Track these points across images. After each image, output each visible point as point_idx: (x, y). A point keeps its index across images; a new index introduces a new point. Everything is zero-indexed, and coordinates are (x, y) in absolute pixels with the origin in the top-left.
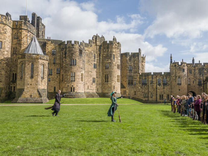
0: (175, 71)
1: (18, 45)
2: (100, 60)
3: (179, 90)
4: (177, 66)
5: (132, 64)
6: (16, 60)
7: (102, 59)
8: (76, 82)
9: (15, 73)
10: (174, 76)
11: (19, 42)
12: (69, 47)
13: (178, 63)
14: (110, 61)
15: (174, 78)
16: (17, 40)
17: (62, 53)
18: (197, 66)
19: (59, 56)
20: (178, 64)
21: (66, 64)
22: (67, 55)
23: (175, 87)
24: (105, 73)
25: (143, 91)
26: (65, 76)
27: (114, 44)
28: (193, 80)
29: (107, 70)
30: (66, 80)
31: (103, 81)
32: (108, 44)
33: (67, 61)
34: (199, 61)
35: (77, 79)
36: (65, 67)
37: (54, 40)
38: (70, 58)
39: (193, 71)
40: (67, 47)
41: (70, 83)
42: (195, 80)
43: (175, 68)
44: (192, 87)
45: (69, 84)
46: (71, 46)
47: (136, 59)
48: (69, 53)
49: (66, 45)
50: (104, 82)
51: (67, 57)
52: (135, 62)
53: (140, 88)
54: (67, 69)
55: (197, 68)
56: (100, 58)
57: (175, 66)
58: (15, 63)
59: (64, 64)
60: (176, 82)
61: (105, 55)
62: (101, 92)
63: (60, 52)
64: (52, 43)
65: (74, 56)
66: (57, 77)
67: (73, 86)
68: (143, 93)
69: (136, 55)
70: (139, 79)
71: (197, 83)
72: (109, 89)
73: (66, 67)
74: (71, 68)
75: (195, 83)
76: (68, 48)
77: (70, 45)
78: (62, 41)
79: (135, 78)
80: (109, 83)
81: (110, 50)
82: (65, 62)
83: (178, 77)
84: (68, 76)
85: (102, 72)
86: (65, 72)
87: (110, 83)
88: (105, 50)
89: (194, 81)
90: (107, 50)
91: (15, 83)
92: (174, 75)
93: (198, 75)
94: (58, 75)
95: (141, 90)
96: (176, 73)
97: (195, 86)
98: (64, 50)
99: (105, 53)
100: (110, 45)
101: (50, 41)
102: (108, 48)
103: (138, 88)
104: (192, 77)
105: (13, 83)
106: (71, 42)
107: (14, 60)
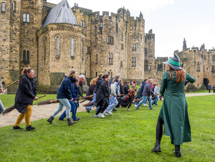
0: (195, 56)
1: (30, 10)
2: (126, 40)
3: (198, 77)
4: (197, 51)
5: (147, 46)
6: (28, 32)
7: (128, 39)
8: (114, 65)
9: (26, 50)
10: (193, 62)
11: (31, 5)
12: (106, 20)
13: (198, 48)
14: (137, 42)
15: (193, 64)
16: (29, 3)
17: (95, 27)
18: (212, 52)
19: (89, 30)
20: (198, 50)
21: (103, 41)
22: (103, 30)
23: (193, 73)
24: (131, 56)
25: (159, 77)
26: (101, 57)
27: (142, 22)
28: (207, 66)
29: (134, 53)
30: (102, 62)
31: (129, 65)
32: (136, 21)
33: (104, 37)
34: (213, 48)
35: (115, 62)
36: (101, 46)
37: (83, 9)
38: (107, 35)
39: (207, 57)
40: (103, 19)
41: (108, 67)
42: (209, 67)
43: (194, 53)
44: (206, 74)
45: (106, 68)
46: (109, 19)
47: (151, 41)
48: (106, 28)
49: (102, 16)
50: (131, 66)
51: (103, 33)
52: (151, 44)
53: (155, 74)
54: (104, 49)
55: (211, 54)
56: (126, 37)
57: (195, 51)
58: (27, 35)
59: (99, 42)
60: (195, 68)
61: (131, 34)
62: (127, 79)
63: (90, 26)
64: (81, 12)
65: (112, 31)
66: (87, 58)
67: (111, 70)
68: (158, 79)
69: (152, 36)
70: (154, 64)
71: (211, 70)
72: (137, 75)
73: (103, 46)
74: (109, 47)
75: (208, 69)
76: (104, 21)
77: (107, 18)
78: (92, 11)
79: (150, 63)
80: (136, 67)
81: (137, 28)
82: (100, 39)
83: (197, 63)
84: (104, 57)
85: (128, 54)
86: (101, 53)
87: (138, 68)
88: (131, 28)
89: (207, 68)
90: (134, 28)
91: (28, 64)
92: (193, 60)
93: (211, 62)
94: (88, 55)
95: (156, 77)
96: (195, 58)
97: (208, 73)
98: (98, 24)
99: (131, 32)
100: (137, 22)
101: (79, 10)
102: (135, 25)
103: (153, 74)
104: (206, 63)
105: (25, 64)
106: (107, 13)
107: (26, 31)
